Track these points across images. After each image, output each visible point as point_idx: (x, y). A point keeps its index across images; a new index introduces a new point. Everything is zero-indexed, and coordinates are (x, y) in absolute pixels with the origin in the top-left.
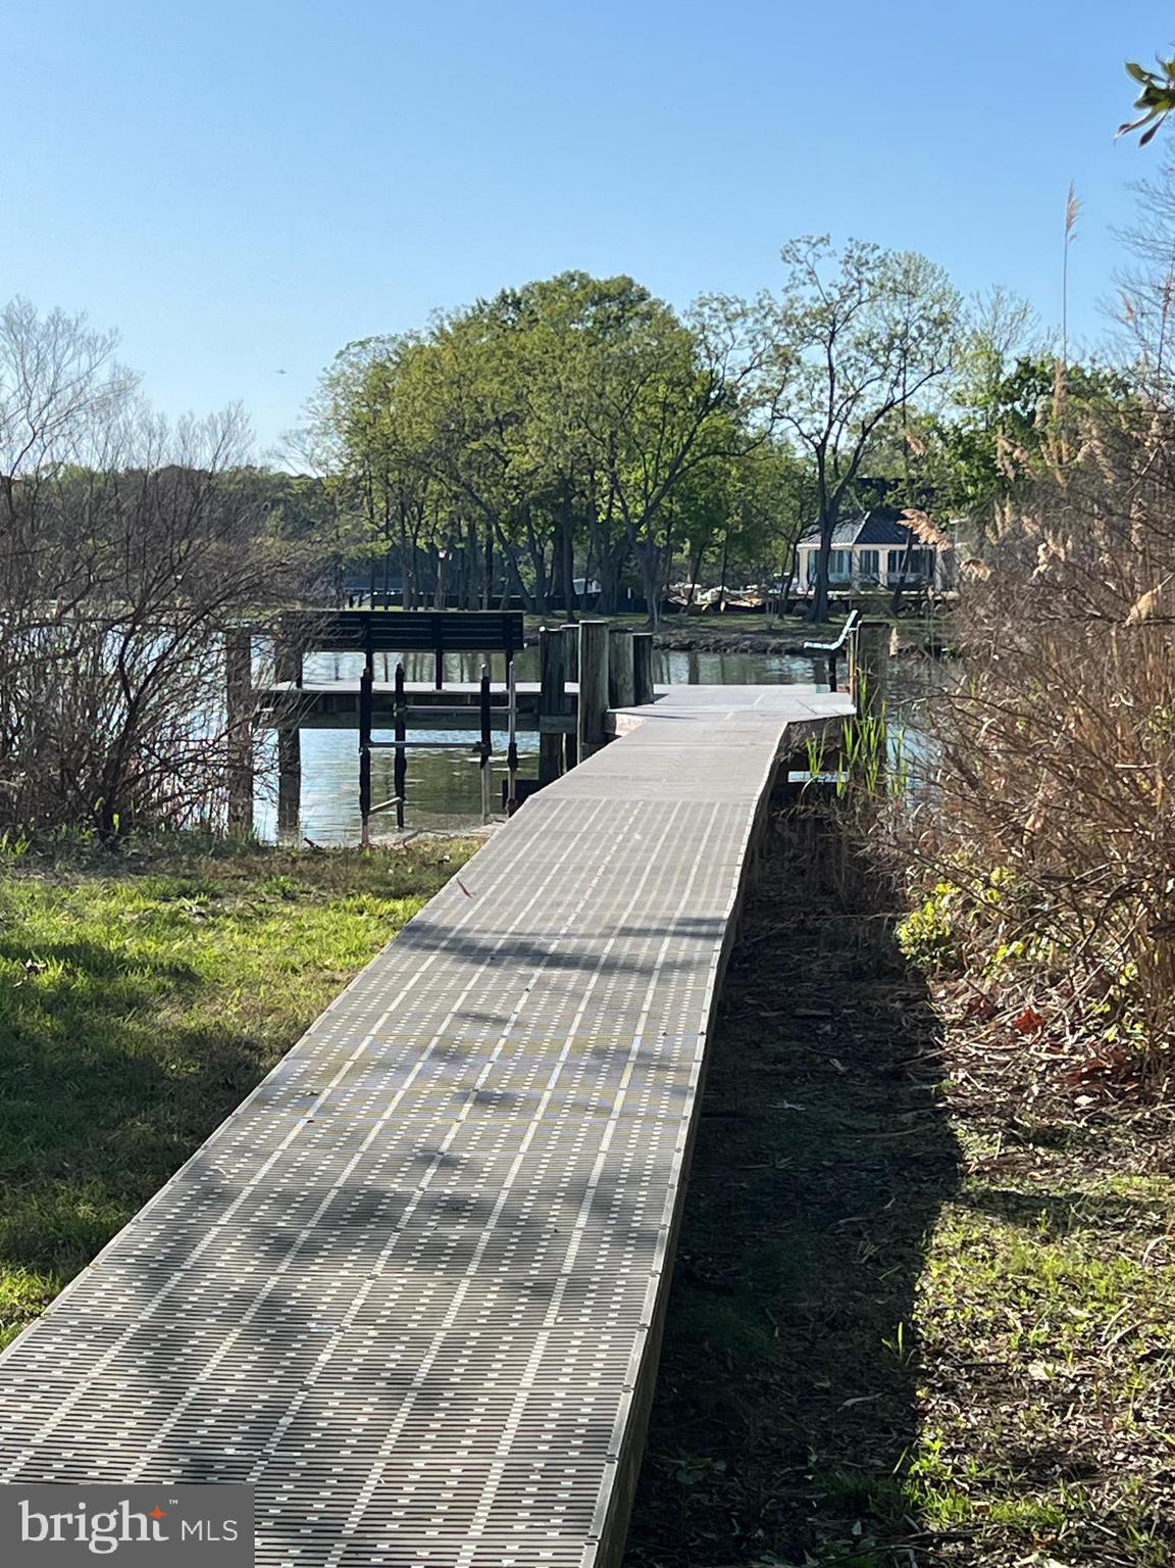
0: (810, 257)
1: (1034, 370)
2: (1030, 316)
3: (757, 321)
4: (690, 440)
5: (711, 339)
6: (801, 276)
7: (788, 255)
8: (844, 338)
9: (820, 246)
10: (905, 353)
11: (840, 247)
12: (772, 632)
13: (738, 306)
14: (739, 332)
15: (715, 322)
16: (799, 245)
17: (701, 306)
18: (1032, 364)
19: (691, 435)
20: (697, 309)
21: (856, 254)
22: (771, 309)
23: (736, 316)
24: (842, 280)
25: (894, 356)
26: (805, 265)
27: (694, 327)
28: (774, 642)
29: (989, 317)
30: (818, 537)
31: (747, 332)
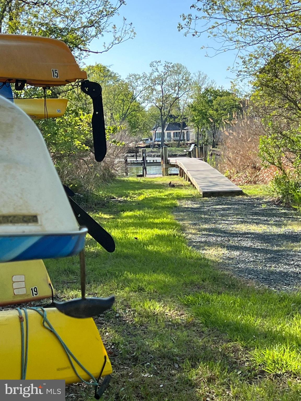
0: (156, 66)
1: (209, 91)
2: (207, 78)
3: (143, 80)
4: (129, 108)
5: (133, 84)
6: (155, 70)
7: (151, 65)
8: (165, 83)
9: (158, 63)
10: (179, 87)
11: (163, 63)
12: (152, 152)
13: (138, 76)
14: (139, 82)
15: (133, 80)
16: (154, 63)
17: (130, 77)
18: (208, 89)
19: (129, 107)
20: (129, 77)
21: (167, 64)
22: (146, 77)
23: (138, 79)
24: (164, 71)
25: (177, 88)
26: (155, 68)
27: (129, 82)
28: (153, 154)
29: (198, 78)
30: (161, 129)
31: (141, 82)
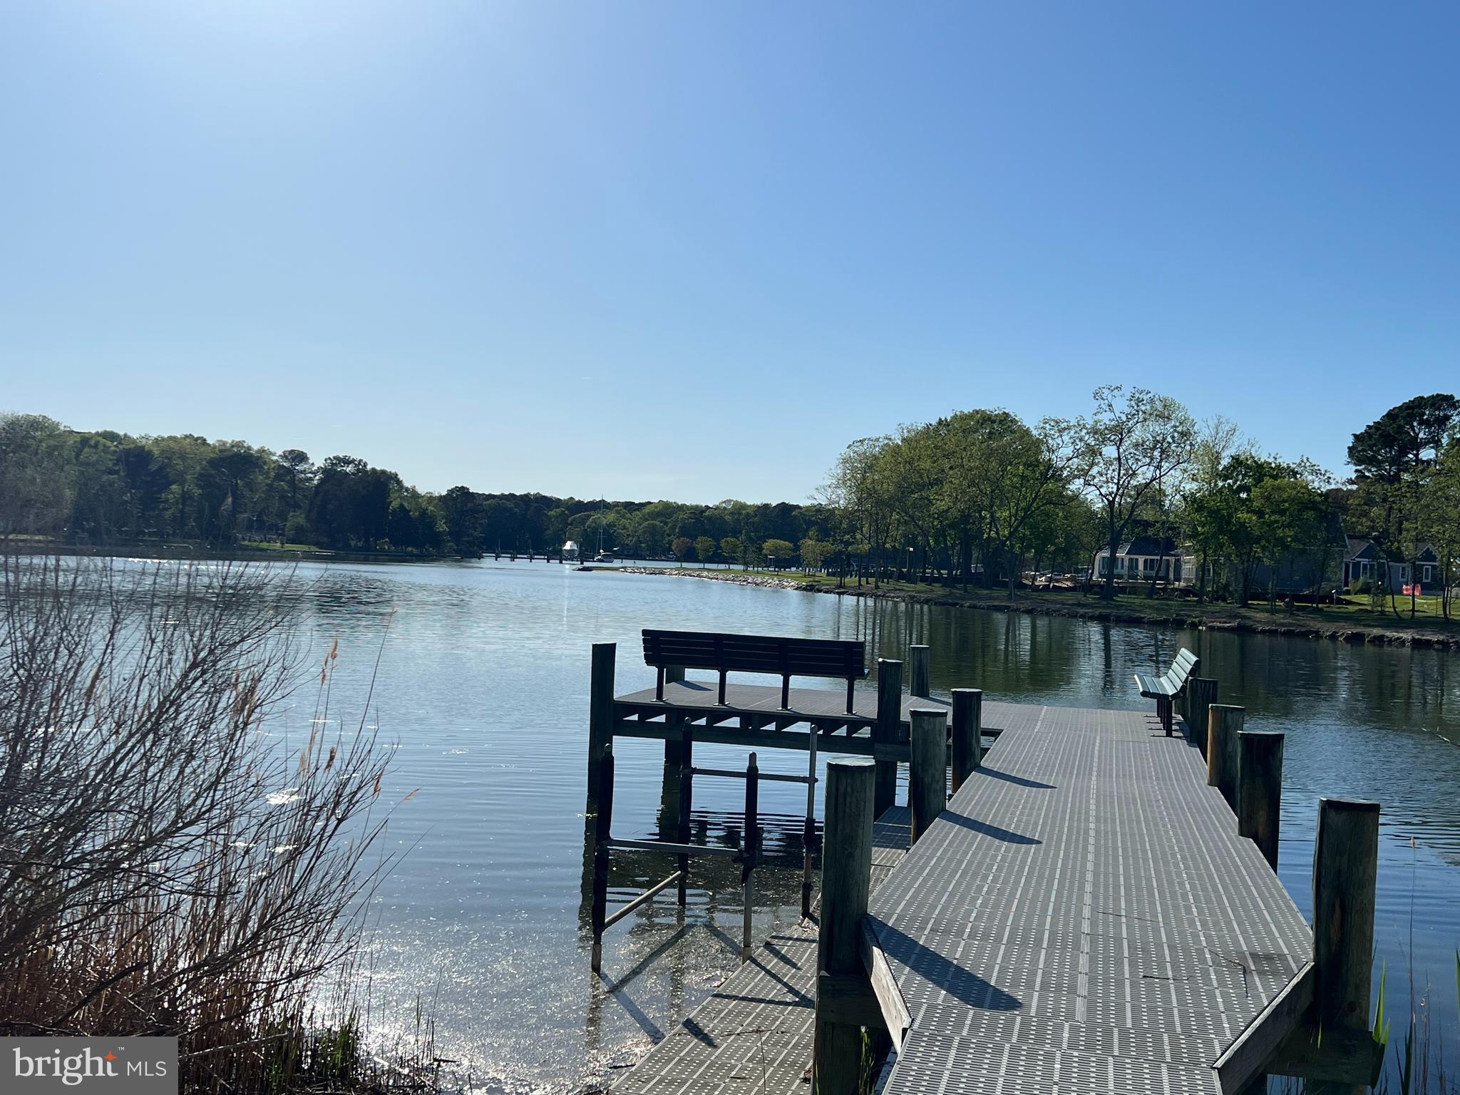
0: (1110, 397)
1: (1242, 462)
2: (1237, 433)
3: (1076, 432)
4: (1036, 496)
5: (1050, 441)
6: (1104, 407)
7: (1097, 395)
8: (1127, 443)
9: (1116, 391)
10: (1162, 452)
11: (1127, 391)
12: (1079, 605)
13: (1065, 424)
14: (1066, 438)
15: (1052, 432)
16: (1104, 390)
17: (1045, 423)
18: (1241, 459)
19: (1037, 493)
20: (1042, 425)
21: (1137, 395)
22: (1084, 426)
23: (1065, 429)
24: (1127, 410)
25: (1157, 453)
26: (1106, 401)
27: (1040, 435)
28: (1082, 611)
29: (1213, 433)
30: (1108, 550)
31: (1071, 438)
